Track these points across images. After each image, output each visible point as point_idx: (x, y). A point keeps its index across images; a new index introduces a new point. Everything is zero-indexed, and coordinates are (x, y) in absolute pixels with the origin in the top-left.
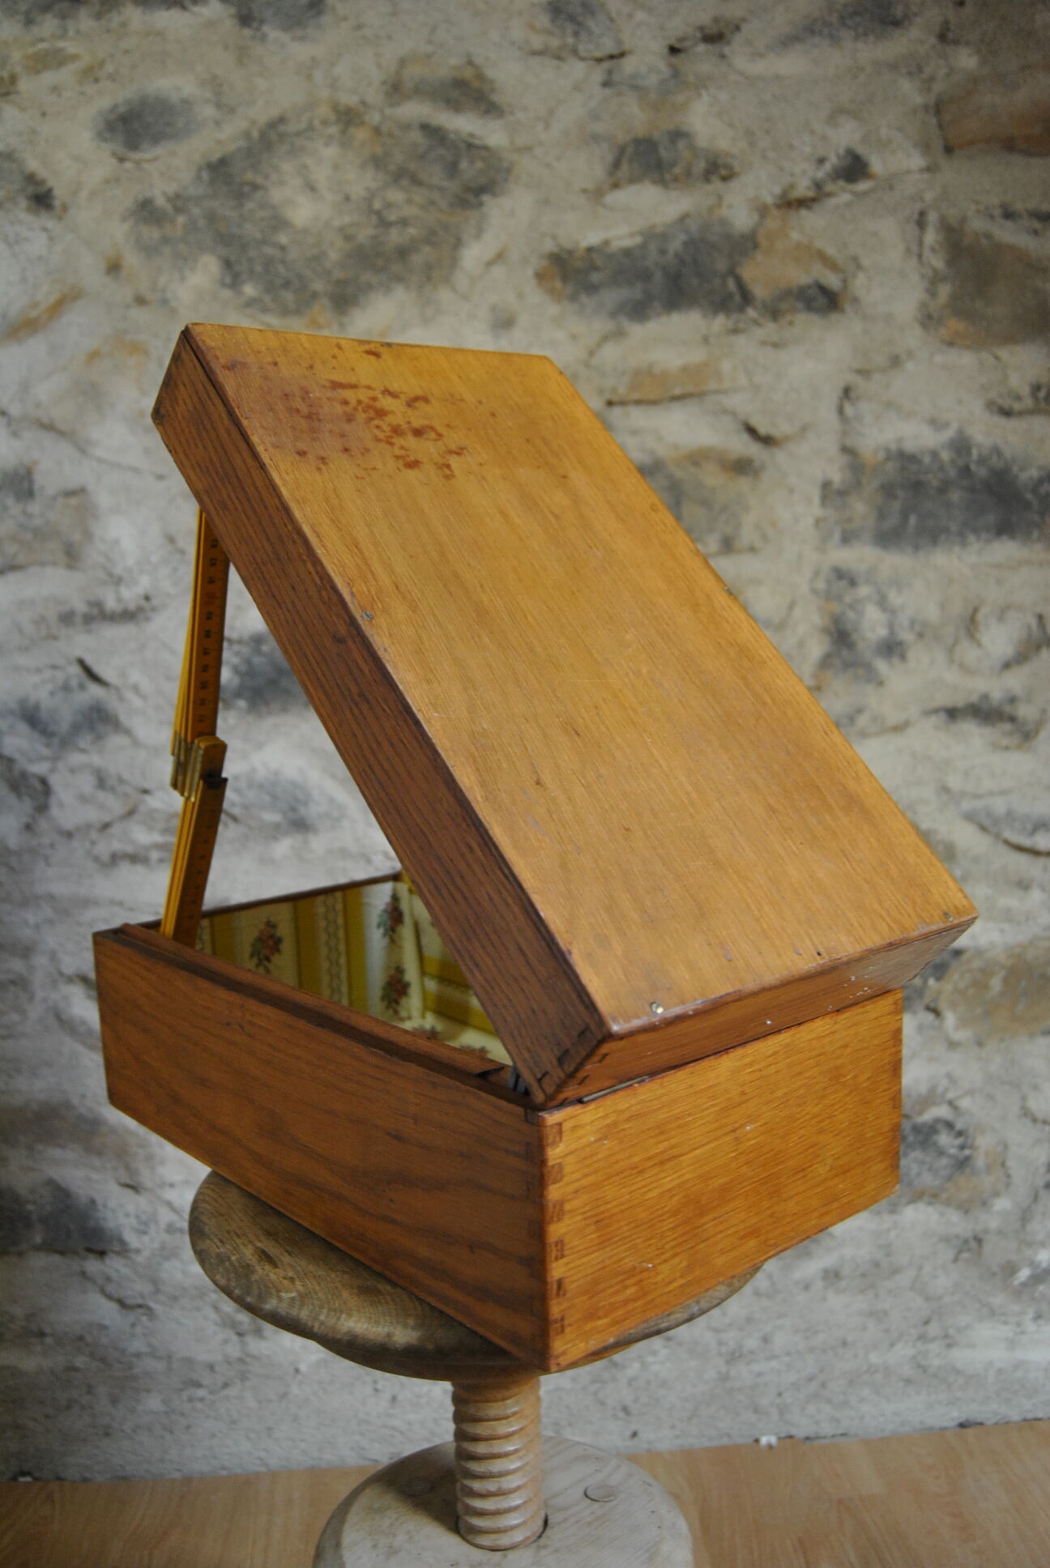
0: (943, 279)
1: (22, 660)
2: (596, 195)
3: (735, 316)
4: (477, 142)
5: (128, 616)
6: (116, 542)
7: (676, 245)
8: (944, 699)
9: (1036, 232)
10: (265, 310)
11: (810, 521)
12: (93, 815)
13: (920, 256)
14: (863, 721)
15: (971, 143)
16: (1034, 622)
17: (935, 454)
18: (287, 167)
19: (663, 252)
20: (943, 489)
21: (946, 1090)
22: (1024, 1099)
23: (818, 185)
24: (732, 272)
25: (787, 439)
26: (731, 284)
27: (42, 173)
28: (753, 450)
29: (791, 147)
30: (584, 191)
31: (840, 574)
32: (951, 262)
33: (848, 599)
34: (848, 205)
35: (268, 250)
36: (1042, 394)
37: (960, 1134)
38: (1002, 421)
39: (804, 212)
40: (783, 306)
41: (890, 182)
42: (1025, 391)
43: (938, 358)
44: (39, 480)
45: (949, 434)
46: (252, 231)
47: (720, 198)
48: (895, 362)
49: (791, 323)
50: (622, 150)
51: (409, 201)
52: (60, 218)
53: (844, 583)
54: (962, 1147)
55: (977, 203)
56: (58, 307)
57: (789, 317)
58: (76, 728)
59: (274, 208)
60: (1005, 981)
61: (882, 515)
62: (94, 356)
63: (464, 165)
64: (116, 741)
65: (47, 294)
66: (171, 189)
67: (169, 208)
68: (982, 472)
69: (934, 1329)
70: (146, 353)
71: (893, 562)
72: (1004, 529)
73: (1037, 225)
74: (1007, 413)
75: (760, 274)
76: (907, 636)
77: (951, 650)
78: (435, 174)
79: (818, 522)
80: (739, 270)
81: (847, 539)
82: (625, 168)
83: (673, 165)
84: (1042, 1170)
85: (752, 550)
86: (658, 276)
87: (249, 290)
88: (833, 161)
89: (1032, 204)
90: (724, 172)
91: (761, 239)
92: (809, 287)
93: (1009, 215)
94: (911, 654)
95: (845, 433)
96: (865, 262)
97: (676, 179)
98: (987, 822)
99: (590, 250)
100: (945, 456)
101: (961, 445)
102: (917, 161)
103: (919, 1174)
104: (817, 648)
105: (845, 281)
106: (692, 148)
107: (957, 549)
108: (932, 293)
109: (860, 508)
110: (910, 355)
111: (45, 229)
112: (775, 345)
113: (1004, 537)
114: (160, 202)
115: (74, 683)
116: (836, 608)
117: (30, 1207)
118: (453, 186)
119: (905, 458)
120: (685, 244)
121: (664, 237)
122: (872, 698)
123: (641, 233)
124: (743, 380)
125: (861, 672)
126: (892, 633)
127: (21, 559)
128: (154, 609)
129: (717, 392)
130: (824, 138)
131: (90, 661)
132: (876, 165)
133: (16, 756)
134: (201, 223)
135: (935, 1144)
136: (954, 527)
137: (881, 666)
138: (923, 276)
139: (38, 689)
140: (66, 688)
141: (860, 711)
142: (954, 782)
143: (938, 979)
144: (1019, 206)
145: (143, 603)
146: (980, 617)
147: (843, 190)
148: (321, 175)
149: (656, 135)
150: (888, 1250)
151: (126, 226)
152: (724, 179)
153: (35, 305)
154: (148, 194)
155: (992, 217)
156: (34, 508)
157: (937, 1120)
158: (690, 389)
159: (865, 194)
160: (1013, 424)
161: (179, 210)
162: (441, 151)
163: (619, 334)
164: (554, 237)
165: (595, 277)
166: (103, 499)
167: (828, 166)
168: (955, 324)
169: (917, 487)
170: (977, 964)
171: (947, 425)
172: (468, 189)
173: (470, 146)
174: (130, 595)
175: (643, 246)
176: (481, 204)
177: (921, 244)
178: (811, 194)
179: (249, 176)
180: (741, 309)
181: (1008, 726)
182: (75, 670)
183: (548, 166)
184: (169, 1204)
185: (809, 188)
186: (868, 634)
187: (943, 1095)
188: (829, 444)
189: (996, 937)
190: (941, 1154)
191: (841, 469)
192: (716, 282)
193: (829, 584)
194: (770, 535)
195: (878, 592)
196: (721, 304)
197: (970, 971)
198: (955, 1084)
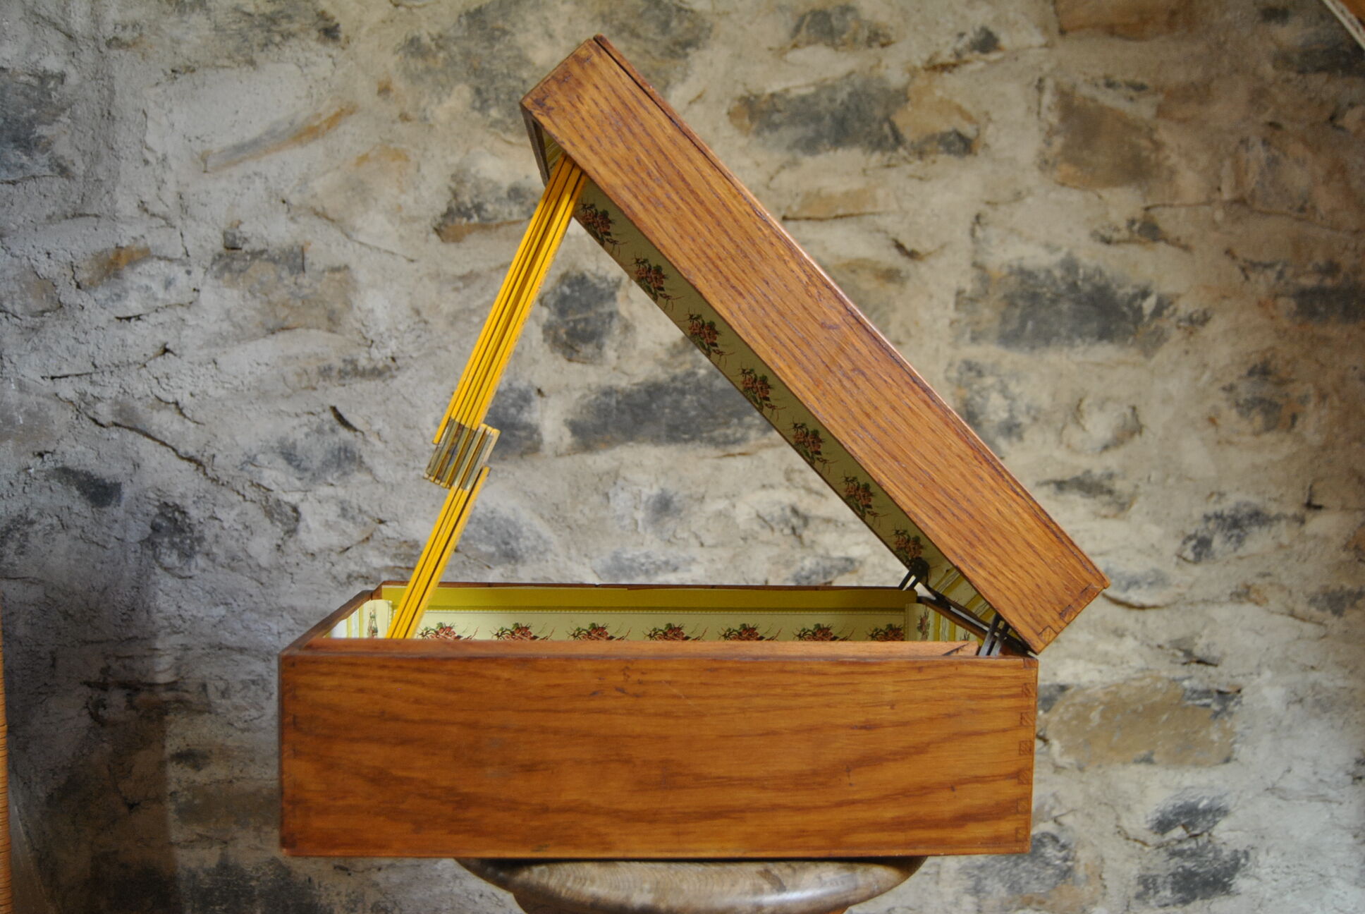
0: (1057, 133)
1: (284, 406)
2: (780, 52)
3: (888, 154)
4: (686, 6)
5: (377, 373)
6: (372, 311)
7: (842, 95)
8: (1053, 473)
9: (1131, 99)
10: (507, 130)
11: (947, 322)
12: (335, 540)
13: (1039, 113)
15: (1081, 27)
16: (1128, 412)
17: (1049, 272)
18: (531, 18)
19: (832, 100)
20: (1054, 301)
21: (1052, 808)
22: (1118, 818)
23: (958, 54)
24: (887, 119)
25: (929, 254)
26: (886, 128)
27: (332, 12)
28: (900, 262)
29: (937, 23)
30: (770, 49)
31: (970, 366)
32: (1063, 119)
33: (975, 387)
34: (982, 71)
35: (513, 83)
36: (1136, 227)
37: (1064, 847)
38: (1103, 247)
39: (946, 75)
40: (928, 148)
41: (1015, 55)
42: (1123, 224)
43: (1053, 195)
44: (310, 257)
45: (1060, 256)
46: (499, 67)
47: (880, 61)
48: (1018, 197)
49: (934, 162)
50: (802, 18)
51: (629, 50)
52: (343, 48)
53: (973, 374)
54: (1065, 859)
55: (1085, 74)
56: (335, 120)
57: (932, 157)
58: (326, 465)
59: (519, 49)
60: (1103, 715)
61: (1005, 320)
62: (364, 159)
63: (674, 24)
64: (359, 477)
65: (328, 107)
66: (435, 30)
67: (433, 47)
68: (1087, 288)
70: (407, 160)
71: (1012, 358)
72: (1105, 335)
73: (1132, 93)
74: (1108, 241)
75: (911, 122)
76: (1024, 420)
77: (1060, 433)
78: (650, 30)
79: (952, 323)
80: (893, 118)
81: (975, 339)
82: (804, 32)
83: (843, 32)
84: (1134, 882)
86: (828, 118)
87: (494, 113)
88: (970, 36)
89: (1130, 77)
90: (883, 40)
91: (911, 94)
92: (950, 134)
93: (1110, 85)
94: (1026, 435)
95: (976, 252)
96: (995, 116)
97: (844, 44)
99: (773, 95)
100: (1058, 273)
101: (1070, 266)
102: (1038, 39)
103: (1028, 883)
105: (978, 130)
106: (857, 19)
107: (1066, 350)
108: (1049, 144)
109: (987, 313)
110: (1030, 192)
111: (330, 56)
112: (921, 179)
113: (1105, 342)
114: (426, 40)
115: (327, 427)
116: (968, 395)
117: (253, 883)
118: (665, 40)
119: (1024, 274)
120: (850, 95)
121: (833, 88)
123: (814, 84)
124: (894, 206)
126: (1012, 417)
127: (290, 322)
128: (398, 369)
129: (873, 214)
130: (963, 17)
131: (341, 410)
132: (1005, 40)
133: (273, 487)
134: (458, 58)
135: (1042, 856)
136: (1063, 331)
137: (1003, 443)
138: (1041, 130)
139: (297, 431)
140: (320, 431)
143: (1046, 711)
144: (1118, 78)
145: (389, 362)
146: (1084, 406)
147: (978, 59)
148: (558, 26)
149: (830, 9)
151: (397, 58)
152: (883, 45)
153: (319, 115)
154: (417, 34)
155: (1096, 85)
156: (305, 280)
157: (1044, 835)
158: (852, 210)
159: (996, 62)
160: (1112, 250)
161: (440, 47)
162: (657, 12)
163: (794, 164)
164: (745, 84)
165: (776, 118)
166: (362, 276)
167: (966, 40)
168: (1066, 169)
169: (1034, 297)
170: (1078, 699)
171: (1059, 249)
172: (676, 43)
173: (680, 9)
174: (380, 356)
175: (816, 95)
176: (686, 55)
177: (1039, 104)
178: (952, 60)
179: (500, 23)
180: (894, 149)
181: (1106, 498)
182: (329, 416)
183: (742, 28)
184: (376, 885)
185: (951, 56)
186: (992, 417)
187: (1049, 812)
188: (963, 260)
189: (1095, 676)
190: (1048, 864)
191: (972, 281)
192: (875, 126)
193: (961, 374)
194: (913, 331)
195: (1002, 381)
196: (878, 144)
197: (1074, 705)
198: (1060, 803)
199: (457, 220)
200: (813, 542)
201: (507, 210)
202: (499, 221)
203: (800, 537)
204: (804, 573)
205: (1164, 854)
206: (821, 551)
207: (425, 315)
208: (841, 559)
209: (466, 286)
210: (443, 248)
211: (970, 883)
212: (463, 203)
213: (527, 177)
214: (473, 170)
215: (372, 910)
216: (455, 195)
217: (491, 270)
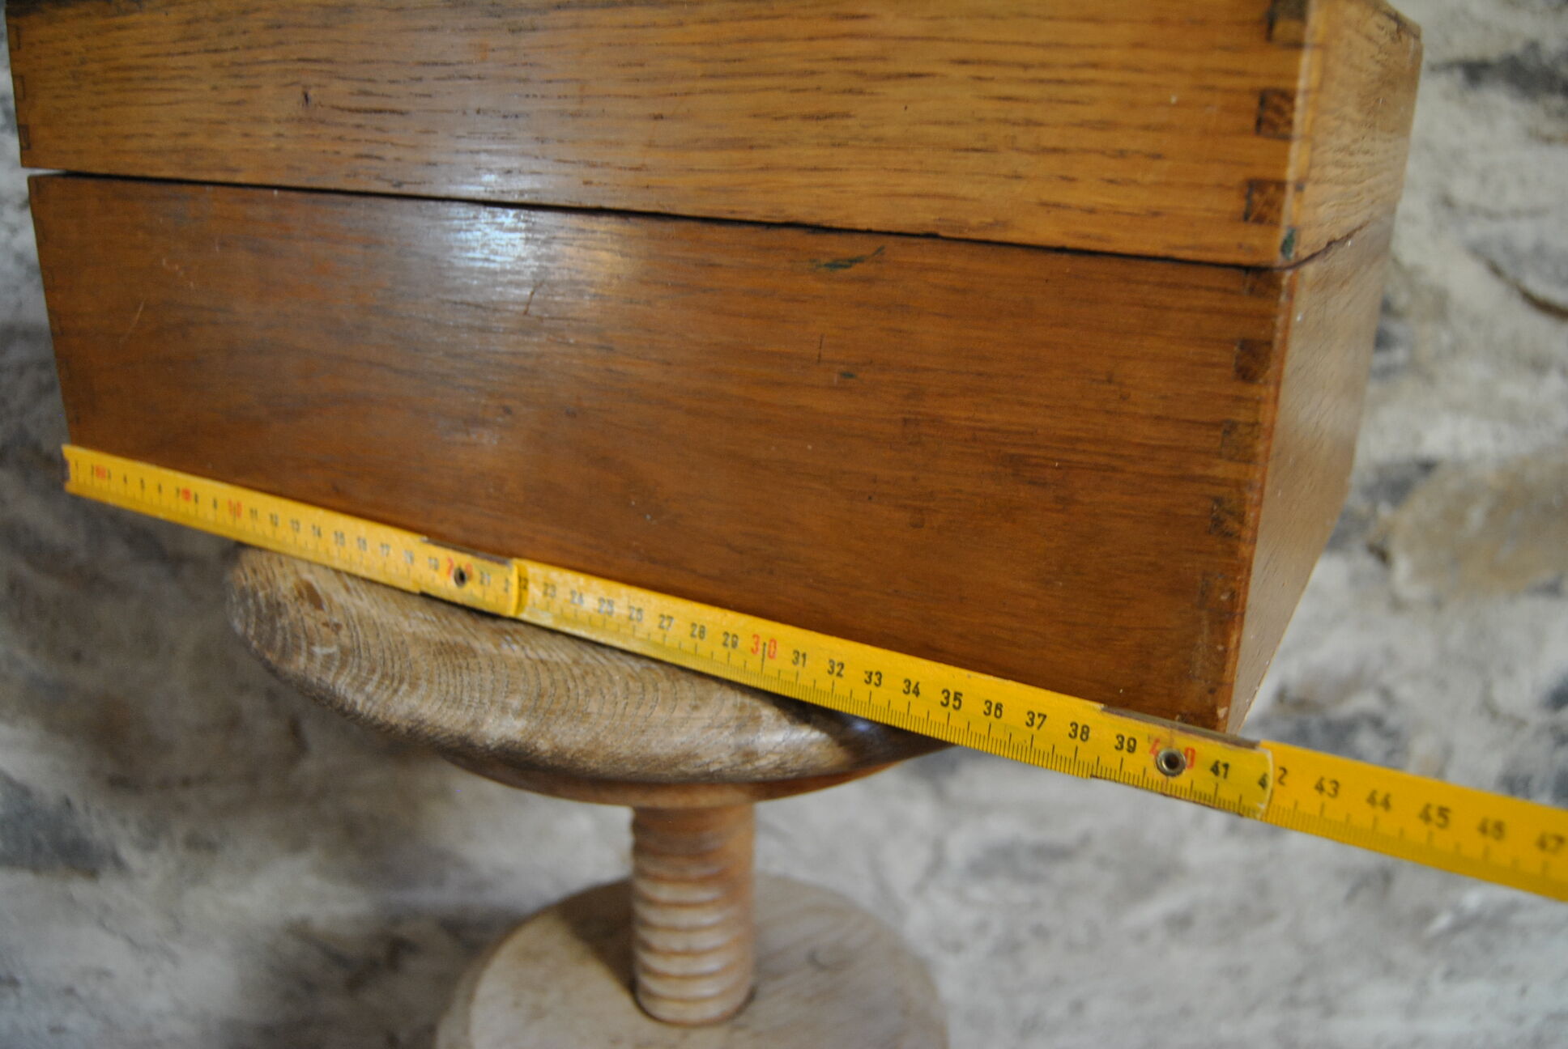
22: (1487, 686)
37: (1391, 734)
60: (1491, 514)
69: (1308, 991)
98: (1503, 261)
142: (1463, 189)
143: (1395, 504)
150: (1262, 889)
170: (1455, 484)
187: (1375, 678)
189: (1487, 444)
197: (1444, 495)
198: (1396, 662)
205: (1547, 742)
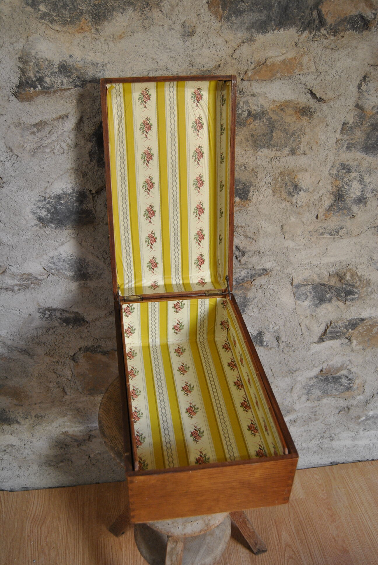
3: (313, 33)
10: (53, 21)
11: (334, 141)
14: (342, 232)
21: (347, 365)
24: (317, 7)
25: (330, 99)
26: (315, 13)
28: (312, 103)
31: (343, 166)
33: (345, 179)
37: (350, 379)
40: (340, 27)
49: (343, 37)
53: (345, 171)
54: (350, 384)
57: (342, 34)
61: (368, 138)
69: (326, 435)
71: (369, 160)
75: (331, 10)
76: (368, 196)
79: (338, 141)
80: (320, 7)
81: (349, 148)
85: (304, 154)
87: (43, 8)
92: (357, 16)
94: (368, 203)
95: (359, 98)
103: (331, 391)
104: (327, 202)
105: (375, 14)
109: (359, 134)
112: (333, 49)
116: (339, 183)
122: (348, 223)
124: (313, 69)
125: (345, 211)
126: (362, 194)
128: (4, 183)
129: (299, 74)
135: (340, 382)
137: (355, 208)
141: (341, 228)
143: (352, 330)
157: (343, 375)
158: (286, 74)
163: (252, 40)
180: (319, 30)
186: (352, 195)
187: (346, 367)
188: (351, 103)
190: (341, 385)
191: (354, 117)
192: (307, 12)
193: (338, 171)
194: (314, 148)
195: (360, 175)
196: (307, 26)
197: (366, 326)
198: (352, 363)
199: (27, 89)
200: (246, 262)
201: (59, 81)
202: (55, 89)
203: (240, 261)
204: (240, 278)
206: (250, 266)
207: (15, 152)
208: (260, 270)
209: (39, 131)
210: (20, 105)
211: (306, 391)
212: (30, 78)
213: (70, 56)
214: (33, 52)
215: (35, 417)
216: (23, 72)
217: (54, 120)
